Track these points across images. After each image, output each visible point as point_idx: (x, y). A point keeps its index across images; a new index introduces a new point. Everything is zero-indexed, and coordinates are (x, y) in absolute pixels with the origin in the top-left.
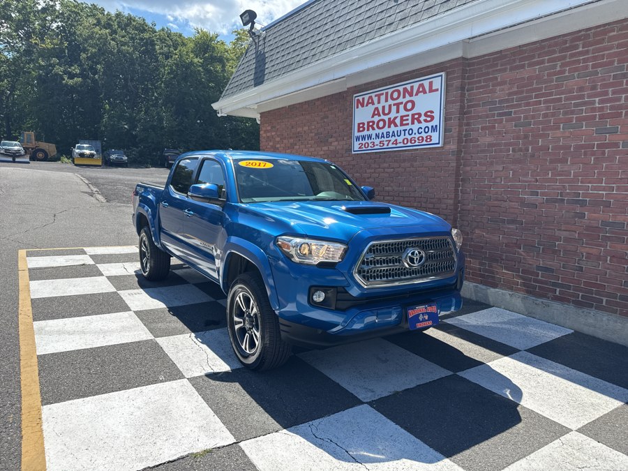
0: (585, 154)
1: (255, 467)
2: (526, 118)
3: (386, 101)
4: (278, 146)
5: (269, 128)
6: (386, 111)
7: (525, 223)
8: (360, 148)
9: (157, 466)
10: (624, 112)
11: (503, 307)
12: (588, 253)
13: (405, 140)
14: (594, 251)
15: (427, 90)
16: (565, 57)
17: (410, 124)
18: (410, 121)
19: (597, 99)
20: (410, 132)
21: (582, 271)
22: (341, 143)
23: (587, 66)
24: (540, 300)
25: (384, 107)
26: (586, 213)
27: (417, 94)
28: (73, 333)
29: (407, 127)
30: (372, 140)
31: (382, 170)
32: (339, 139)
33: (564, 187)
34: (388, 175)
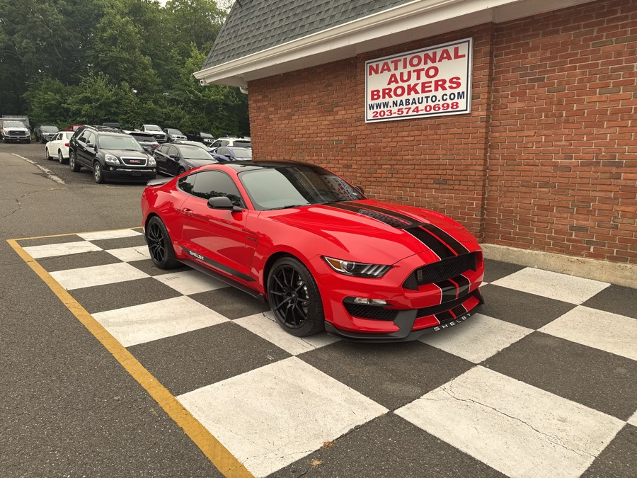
0: (622, 118)
1: (425, 431)
2: (560, 83)
3: (405, 67)
4: (272, 116)
5: (260, 97)
6: (405, 77)
7: (558, 186)
8: (374, 116)
11: (536, 266)
12: (623, 211)
13: (428, 109)
14: (630, 209)
15: (452, 56)
16: (602, 23)
17: (433, 90)
18: (433, 88)
19: (635, 64)
20: (434, 99)
21: (617, 229)
22: (349, 112)
23: (625, 31)
24: (575, 258)
25: (402, 74)
26: (622, 174)
27: (440, 61)
28: (142, 322)
29: (430, 94)
30: (389, 108)
31: (401, 139)
32: (347, 107)
33: (600, 150)
34: (407, 144)
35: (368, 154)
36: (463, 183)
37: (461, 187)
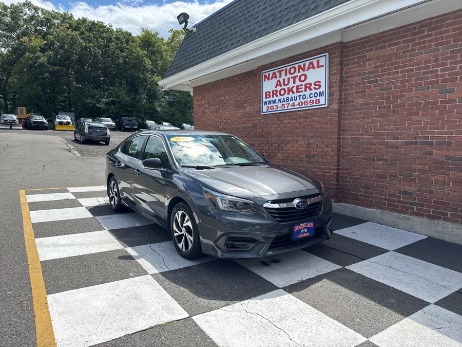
0: (432, 108)
1: (204, 332)
2: (388, 84)
3: (286, 75)
4: (207, 111)
5: (200, 98)
6: (286, 83)
7: (390, 160)
8: (267, 110)
9: (134, 333)
10: (459, 77)
11: (375, 221)
12: (436, 180)
13: (301, 104)
14: (441, 178)
15: (316, 66)
16: (415, 39)
17: (304, 91)
18: (303, 89)
19: (439, 69)
20: (304, 97)
21: (432, 193)
22: (253, 107)
23: (431, 45)
24: (402, 215)
25: (284, 80)
26: (434, 151)
27: (308, 70)
28: (65, 245)
29: (302, 94)
30: (276, 104)
31: (284, 125)
32: (252, 104)
33: (417, 133)
34: (288, 129)
35: (264, 136)
36: (324, 157)
37: (323, 160)
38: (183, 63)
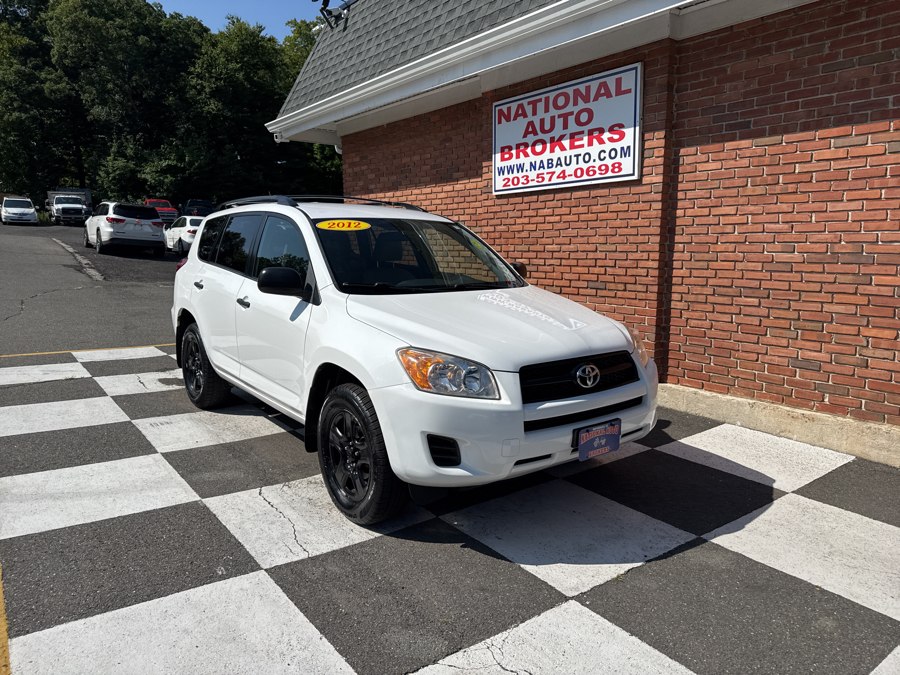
0: (873, 184)
2: (772, 130)
3: (547, 110)
4: (371, 187)
5: (357, 159)
6: (547, 126)
7: (774, 294)
8: (505, 185)
11: (739, 424)
12: (874, 338)
13: (579, 173)
14: (887, 334)
15: (613, 90)
16: (837, 33)
17: (586, 145)
18: (585, 141)
19: (891, 98)
20: (587, 159)
21: (867, 367)
23: (874, 45)
24: (799, 411)
25: (542, 121)
26: (874, 276)
27: (596, 99)
28: (62, 496)
30: (525, 173)
31: (541, 219)
32: (470, 173)
33: (837, 236)
34: (550, 226)
36: (629, 287)
37: (627, 294)
38: (319, 85)
